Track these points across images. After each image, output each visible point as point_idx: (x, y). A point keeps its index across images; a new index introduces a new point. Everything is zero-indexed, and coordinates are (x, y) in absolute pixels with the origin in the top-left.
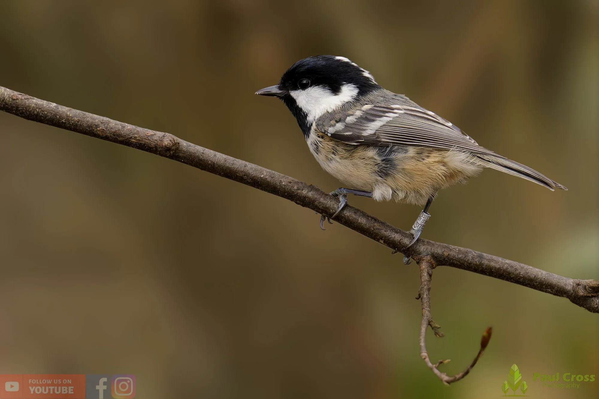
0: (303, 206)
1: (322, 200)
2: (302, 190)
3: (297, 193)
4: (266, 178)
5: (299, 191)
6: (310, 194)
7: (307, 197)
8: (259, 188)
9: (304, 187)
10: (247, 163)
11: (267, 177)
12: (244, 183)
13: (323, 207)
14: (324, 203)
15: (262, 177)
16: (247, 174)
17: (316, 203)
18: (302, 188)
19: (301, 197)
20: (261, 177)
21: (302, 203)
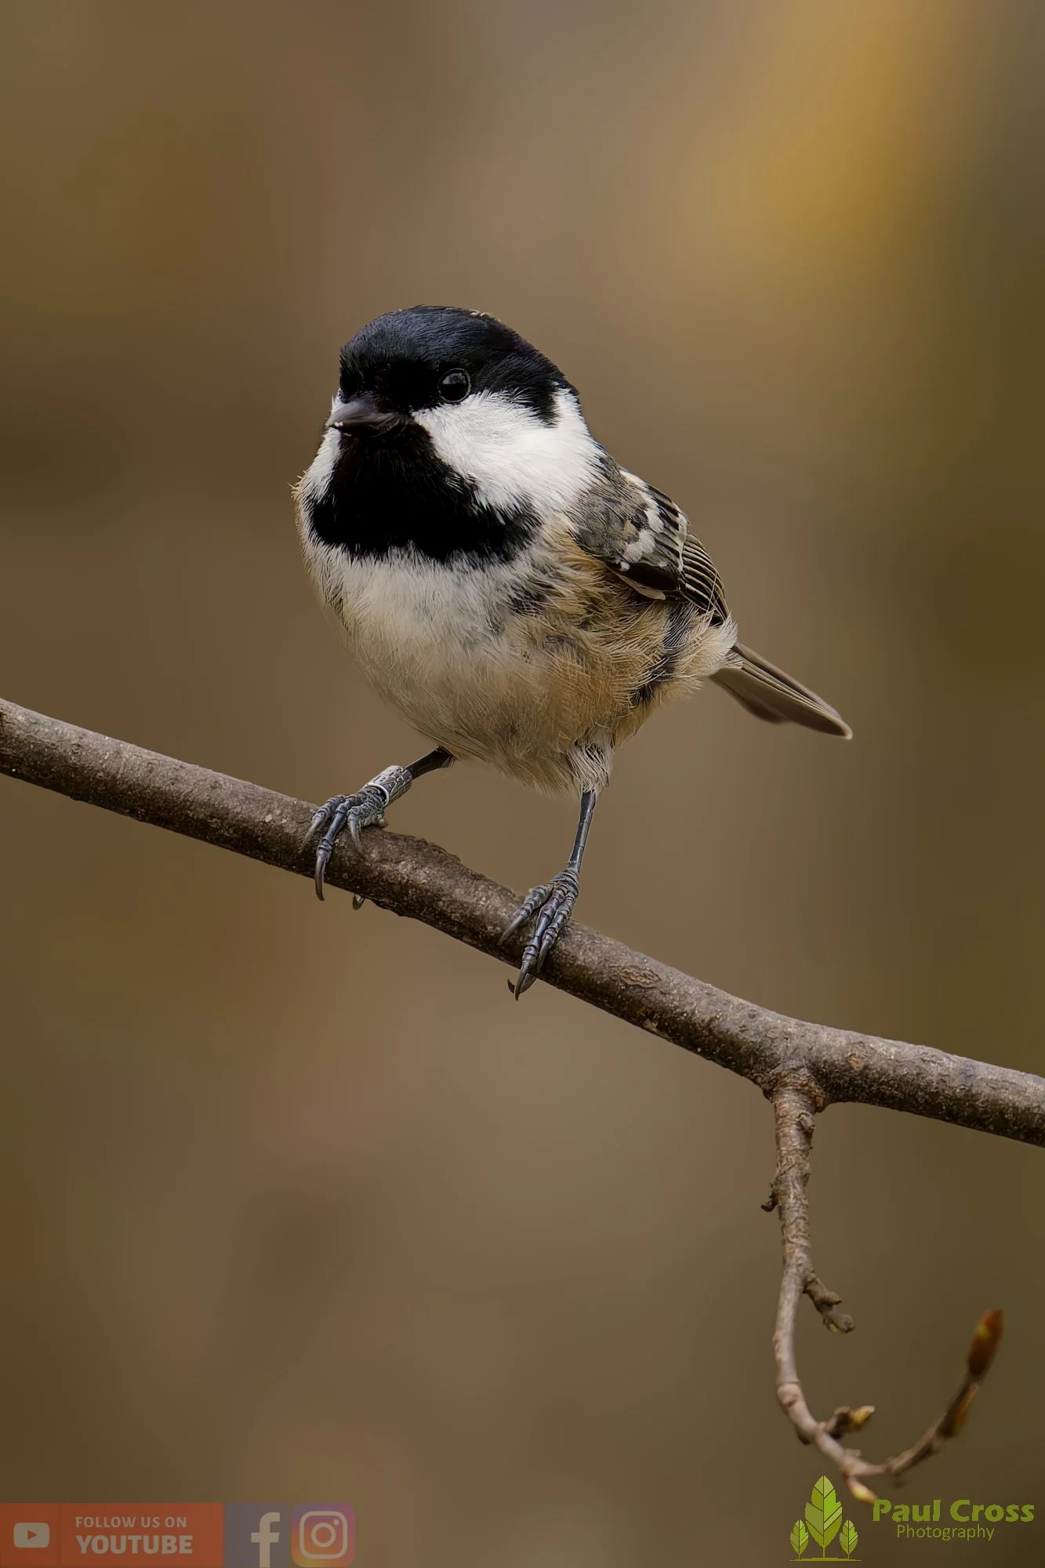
0: (400, 915)
1: (458, 893)
2: (398, 863)
3: (381, 873)
4: (281, 827)
5: (387, 867)
6: (422, 876)
7: (413, 887)
8: (258, 858)
9: (402, 853)
10: (221, 777)
11: (284, 821)
12: (211, 841)
13: (462, 916)
14: (466, 903)
15: (267, 821)
16: (221, 814)
17: (441, 903)
18: (396, 855)
19: (394, 884)
20: (265, 822)
21: (396, 903)
